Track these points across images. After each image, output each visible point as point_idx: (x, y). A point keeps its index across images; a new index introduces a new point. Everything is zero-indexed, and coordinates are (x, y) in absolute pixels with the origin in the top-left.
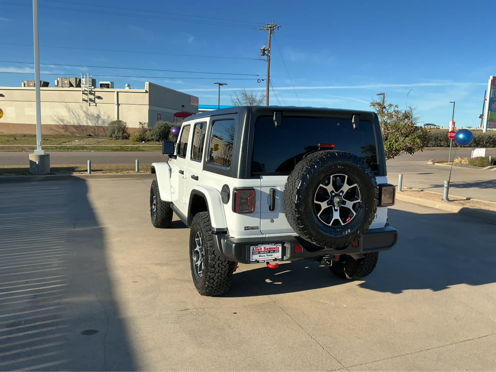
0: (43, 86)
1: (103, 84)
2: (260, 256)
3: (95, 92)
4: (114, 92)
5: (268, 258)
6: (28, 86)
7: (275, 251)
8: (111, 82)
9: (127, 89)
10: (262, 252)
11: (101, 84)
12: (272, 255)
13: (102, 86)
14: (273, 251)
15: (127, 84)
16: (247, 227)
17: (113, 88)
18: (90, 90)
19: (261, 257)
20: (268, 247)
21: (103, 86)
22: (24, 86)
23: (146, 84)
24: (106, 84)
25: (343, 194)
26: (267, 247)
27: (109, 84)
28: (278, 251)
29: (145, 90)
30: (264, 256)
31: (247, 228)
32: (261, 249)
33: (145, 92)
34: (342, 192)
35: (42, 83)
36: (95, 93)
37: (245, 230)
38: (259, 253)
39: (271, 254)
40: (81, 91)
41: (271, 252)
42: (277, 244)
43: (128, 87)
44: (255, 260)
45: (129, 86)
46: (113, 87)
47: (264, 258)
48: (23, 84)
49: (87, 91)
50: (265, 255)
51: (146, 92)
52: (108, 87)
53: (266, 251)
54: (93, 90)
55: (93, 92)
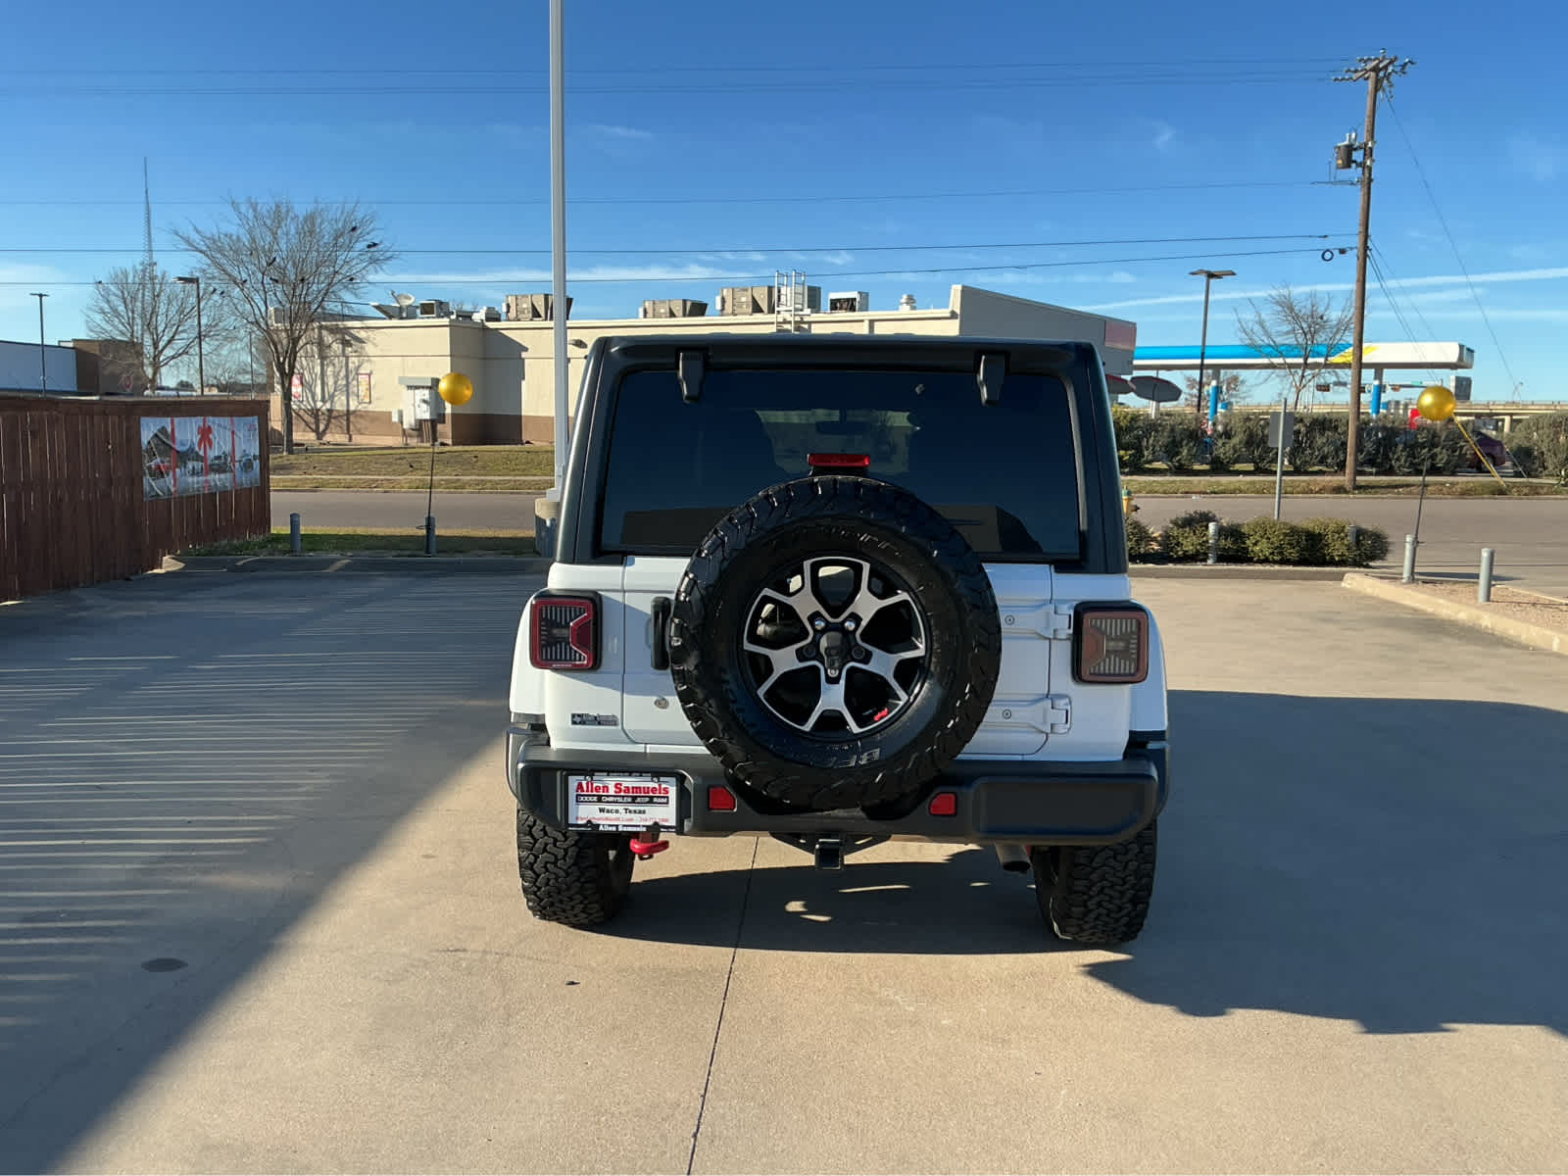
0: (692, 314)
1: (839, 300)
2: (601, 810)
3: (810, 323)
4: (862, 321)
5: (631, 820)
6: (654, 317)
7: (655, 800)
8: (859, 293)
9: (905, 311)
10: (611, 799)
11: (832, 300)
12: (644, 812)
13: (835, 305)
14: (647, 799)
15: (905, 297)
16: (579, 716)
17: (867, 310)
18: (798, 319)
19: (606, 815)
20: (630, 785)
21: (838, 305)
22: (645, 316)
23: (952, 291)
24: (848, 300)
25: (858, 625)
26: (624, 784)
27: (855, 299)
28: (665, 800)
29: (950, 309)
30: (617, 811)
31: (578, 719)
32: (607, 787)
33: (948, 315)
34: (856, 618)
35: (689, 304)
36: (810, 327)
37: (574, 723)
38: (600, 800)
39: (642, 808)
40: (773, 323)
41: (639, 800)
42: (662, 779)
43: (907, 303)
44: (584, 822)
45: (911, 301)
46: (865, 308)
47: (618, 819)
48: (641, 310)
49: (790, 322)
50: (621, 808)
51: (953, 316)
52: (852, 309)
53: (623, 797)
54: (806, 319)
55: (806, 326)
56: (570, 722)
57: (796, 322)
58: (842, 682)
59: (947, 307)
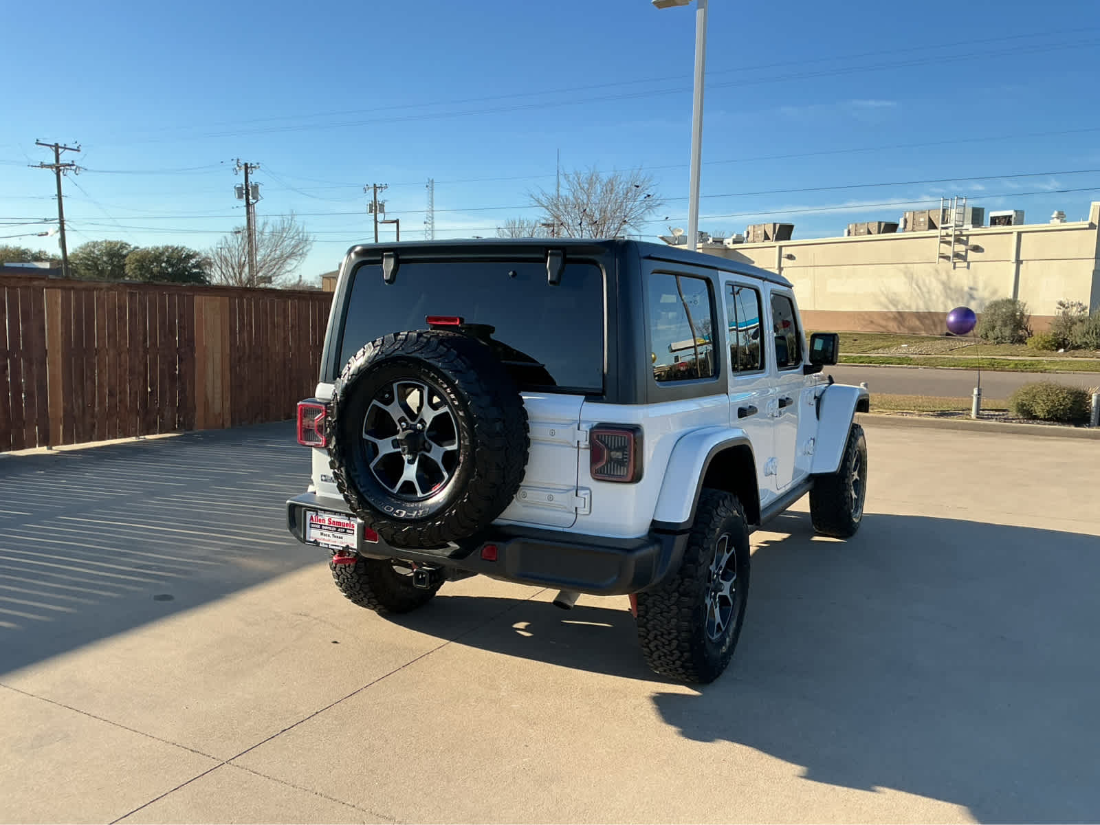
0: (885, 231)
1: (998, 217)
2: (322, 534)
3: (968, 236)
4: (1012, 233)
5: (335, 542)
6: (856, 235)
7: (348, 531)
8: (1016, 211)
9: (1056, 223)
10: (326, 528)
11: (991, 218)
12: (342, 538)
13: (994, 221)
14: (344, 530)
15: (1056, 212)
16: (325, 476)
17: (1022, 224)
18: (958, 233)
19: (323, 537)
20: (336, 520)
21: (997, 221)
22: (849, 235)
23: (1092, 207)
24: (1005, 217)
26: (333, 519)
27: (1011, 216)
28: (352, 532)
29: (1090, 221)
30: (329, 536)
31: (324, 478)
32: (324, 520)
33: (1087, 226)
35: (883, 225)
36: (968, 239)
37: (322, 480)
38: (321, 528)
39: (341, 535)
40: (937, 237)
41: (339, 530)
42: (351, 518)
43: (1058, 218)
44: (312, 540)
45: (1061, 216)
46: (1020, 221)
47: (329, 540)
48: (846, 232)
49: (951, 236)
50: (331, 534)
51: (1092, 226)
52: (1009, 223)
53: (332, 527)
54: (964, 233)
55: (965, 238)
56: (320, 479)
57: (955, 235)
58: (416, 463)
59: (1087, 220)
